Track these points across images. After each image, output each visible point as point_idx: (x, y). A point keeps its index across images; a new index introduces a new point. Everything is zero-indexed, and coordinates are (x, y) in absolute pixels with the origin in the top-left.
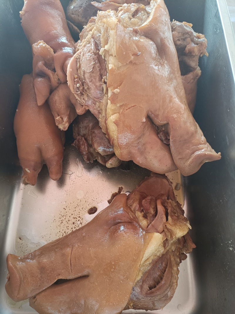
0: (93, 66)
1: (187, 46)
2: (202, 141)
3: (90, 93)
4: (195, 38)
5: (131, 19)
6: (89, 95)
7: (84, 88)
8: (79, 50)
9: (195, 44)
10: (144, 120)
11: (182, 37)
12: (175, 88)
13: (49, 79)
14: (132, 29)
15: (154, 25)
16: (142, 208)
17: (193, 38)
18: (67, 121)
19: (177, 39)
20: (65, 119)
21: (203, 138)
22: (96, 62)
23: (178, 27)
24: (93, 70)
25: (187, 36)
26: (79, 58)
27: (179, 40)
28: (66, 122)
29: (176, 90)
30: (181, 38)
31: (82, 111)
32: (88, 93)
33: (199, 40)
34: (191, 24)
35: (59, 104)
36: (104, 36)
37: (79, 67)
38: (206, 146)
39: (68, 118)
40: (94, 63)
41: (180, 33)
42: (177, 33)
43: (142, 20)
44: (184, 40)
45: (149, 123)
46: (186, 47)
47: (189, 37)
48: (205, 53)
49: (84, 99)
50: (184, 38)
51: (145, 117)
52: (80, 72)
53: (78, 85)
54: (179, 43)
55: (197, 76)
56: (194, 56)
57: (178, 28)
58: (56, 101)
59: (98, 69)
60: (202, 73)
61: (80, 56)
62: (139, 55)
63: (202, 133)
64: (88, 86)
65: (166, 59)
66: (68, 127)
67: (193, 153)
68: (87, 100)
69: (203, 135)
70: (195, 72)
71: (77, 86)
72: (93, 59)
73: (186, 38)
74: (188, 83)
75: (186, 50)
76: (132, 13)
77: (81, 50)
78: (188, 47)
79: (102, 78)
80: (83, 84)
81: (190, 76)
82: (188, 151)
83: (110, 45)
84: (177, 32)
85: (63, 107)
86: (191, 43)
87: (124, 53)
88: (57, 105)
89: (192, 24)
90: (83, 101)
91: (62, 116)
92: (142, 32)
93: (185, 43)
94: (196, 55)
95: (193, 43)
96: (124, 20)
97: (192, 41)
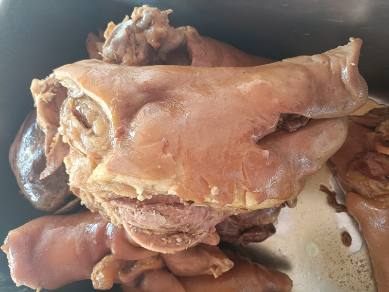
0: (159, 215)
1: (150, 43)
2: (324, 62)
3: (196, 225)
4: (137, 25)
5: (93, 133)
6: (198, 225)
7: (186, 233)
8: (122, 225)
9: (148, 28)
10: (267, 152)
11: (133, 47)
12: (220, 85)
13: (150, 271)
14: (115, 139)
15: (115, 99)
16: (383, 178)
17: (138, 28)
18: (222, 259)
19: (136, 58)
20: (218, 262)
21: (316, 59)
22: (154, 209)
23: (116, 50)
24: (165, 214)
25: (132, 39)
26: (137, 228)
27: (137, 55)
28: (223, 263)
29: (224, 84)
30: (134, 50)
31: (217, 238)
32: (195, 227)
33: (144, 19)
34: (109, 25)
35: (192, 266)
36: (117, 189)
37: (151, 233)
38: (332, 58)
39: (216, 257)
40: (154, 211)
41: (127, 49)
42: (126, 56)
43: (96, 113)
44: (137, 45)
45: (268, 143)
46: (149, 45)
47: (135, 35)
48: (166, 13)
49: (201, 234)
50: (135, 45)
51: (263, 151)
52: (158, 232)
53: (179, 240)
54: (141, 56)
55: (195, 35)
56: (168, 35)
57: (119, 51)
58: (186, 270)
59: (166, 208)
60: (191, 25)
61: (133, 226)
62: (168, 142)
63: (305, 57)
64: (185, 225)
65: (173, 89)
66: (230, 261)
67: (343, 85)
68: (203, 230)
69: (310, 57)
70: (189, 37)
71: (180, 242)
72: (147, 212)
73: (135, 41)
74: (206, 54)
75: (154, 46)
76: (82, 127)
77: (123, 222)
78: (152, 42)
79: (181, 204)
80: (179, 233)
81: (195, 49)
82: (336, 93)
83: (138, 184)
84: (124, 56)
85: (198, 260)
86: (144, 34)
87: (159, 167)
88: (192, 269)
89: (110, 22)
90: (203, 235)
91: (211, 264)
92: (122, 121)
93: (144, 44)
94: (166, 32)
95: (145, 31)
96: (94, 147)
97: (141, 30)
